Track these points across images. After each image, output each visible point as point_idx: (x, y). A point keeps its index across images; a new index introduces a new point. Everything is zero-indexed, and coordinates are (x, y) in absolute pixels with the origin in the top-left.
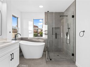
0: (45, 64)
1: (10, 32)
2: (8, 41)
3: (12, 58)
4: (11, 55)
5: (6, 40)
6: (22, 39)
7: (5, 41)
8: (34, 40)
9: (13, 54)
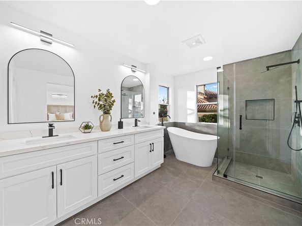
0: (211, 180)
1: (154, 113)
2: (150, 126)
3: (152, 149)
4: (151, 144)
5: (149, 124)
6: (175, 125)
7: (147, 126)
8: (197, 128)
9: (153, 143)
